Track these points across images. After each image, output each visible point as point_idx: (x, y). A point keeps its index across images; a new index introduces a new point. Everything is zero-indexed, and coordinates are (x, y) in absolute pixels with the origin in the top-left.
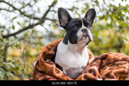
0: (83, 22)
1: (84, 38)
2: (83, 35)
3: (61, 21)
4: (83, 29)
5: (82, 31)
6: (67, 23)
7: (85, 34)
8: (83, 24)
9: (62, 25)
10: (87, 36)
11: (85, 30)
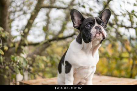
0: (96, 21)
1: (98, 35)
2: (96, 32)
3: (74, 22)
4: (96, 27)
5: (95, 28)
6: (81, 23)
7: (99, 31)
8: (96, 22)
9: (76, 26)
10: (101, 32)
11: (98, 27)
